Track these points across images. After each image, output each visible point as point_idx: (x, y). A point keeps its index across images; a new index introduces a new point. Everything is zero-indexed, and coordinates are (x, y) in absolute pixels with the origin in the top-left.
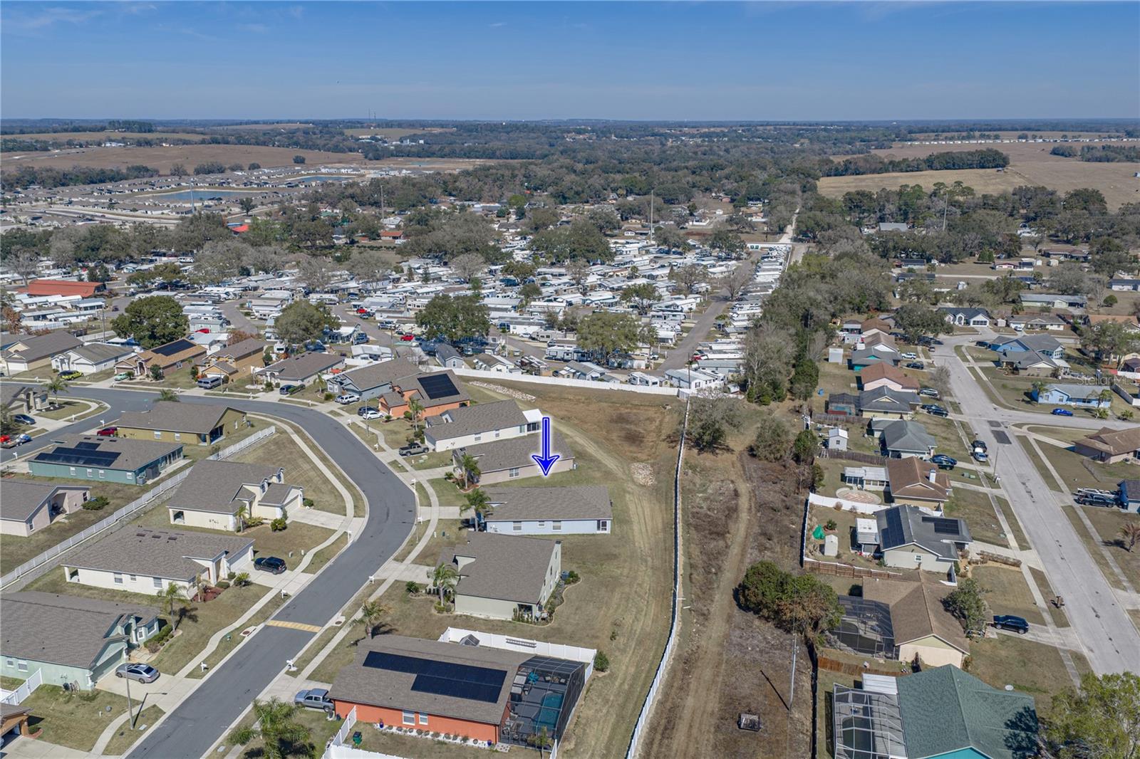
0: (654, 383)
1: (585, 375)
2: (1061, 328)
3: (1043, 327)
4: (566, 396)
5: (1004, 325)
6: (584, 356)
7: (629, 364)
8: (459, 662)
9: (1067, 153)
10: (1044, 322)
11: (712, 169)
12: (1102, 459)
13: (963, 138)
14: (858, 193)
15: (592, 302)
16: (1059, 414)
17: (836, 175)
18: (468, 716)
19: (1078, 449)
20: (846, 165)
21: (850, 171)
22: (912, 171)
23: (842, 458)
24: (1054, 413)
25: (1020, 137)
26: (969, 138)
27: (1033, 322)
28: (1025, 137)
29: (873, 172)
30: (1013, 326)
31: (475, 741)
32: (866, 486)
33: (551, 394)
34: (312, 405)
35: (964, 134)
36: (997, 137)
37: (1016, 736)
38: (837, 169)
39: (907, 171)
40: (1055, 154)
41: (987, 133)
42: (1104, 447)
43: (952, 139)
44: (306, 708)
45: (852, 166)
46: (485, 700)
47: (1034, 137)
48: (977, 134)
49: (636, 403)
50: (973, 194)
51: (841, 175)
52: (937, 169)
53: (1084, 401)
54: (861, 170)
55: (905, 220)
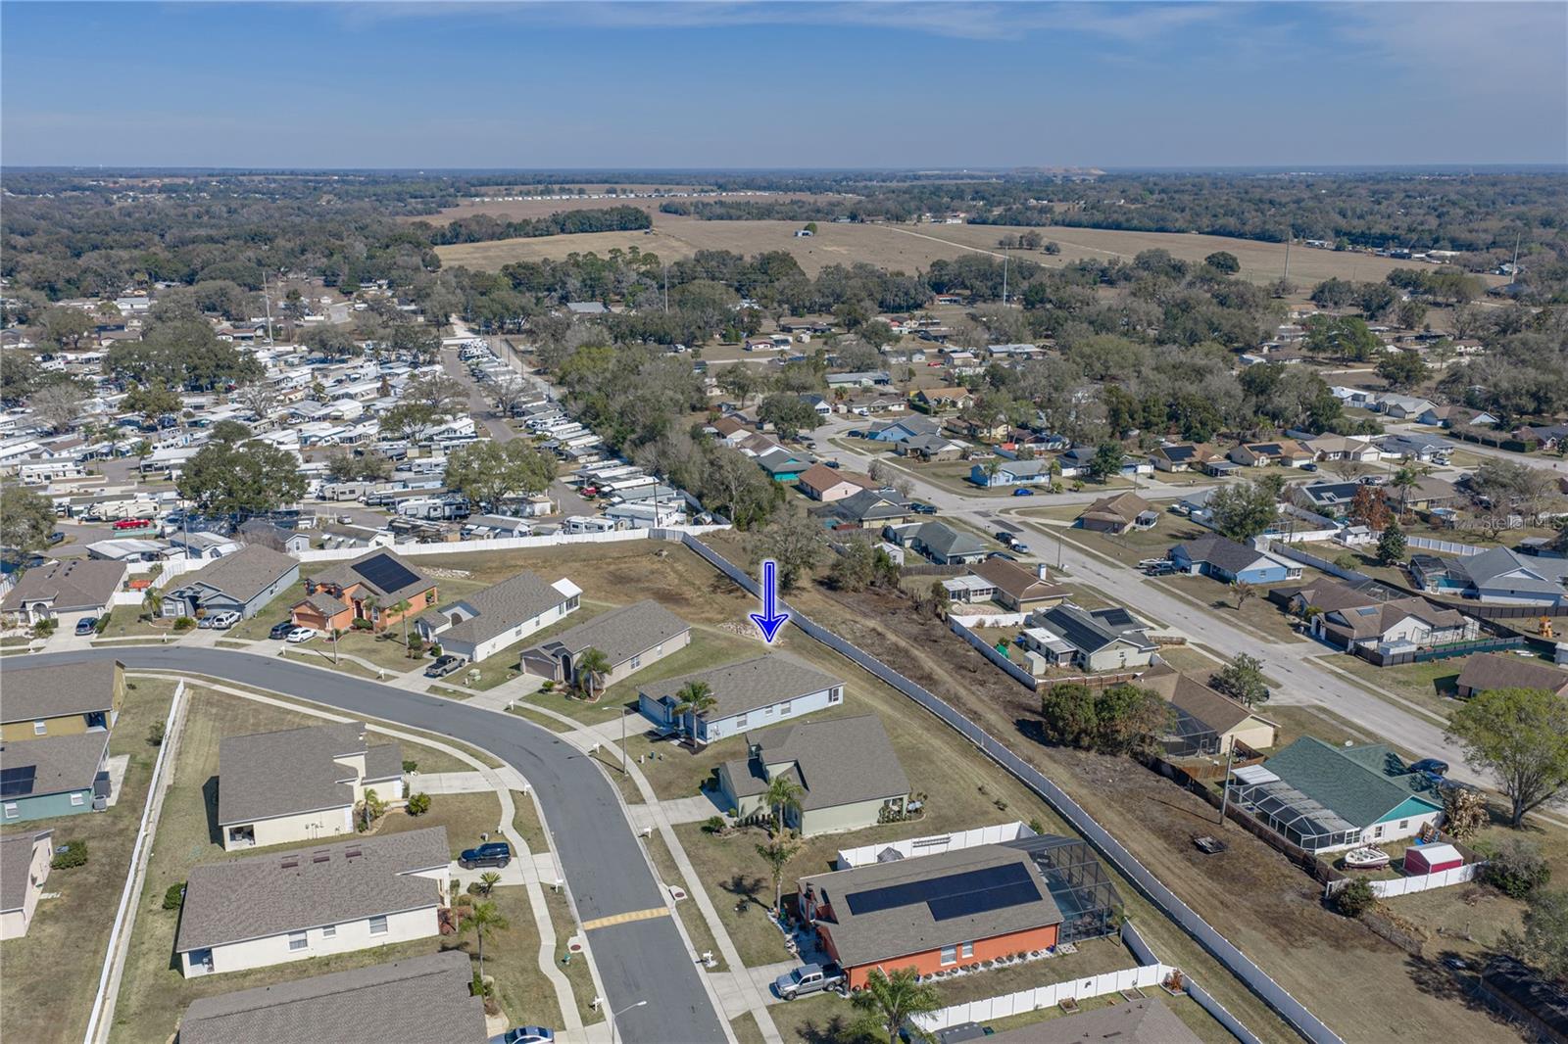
0: (610, 527)
1: (511, 531)
2: (902, 408)
3: (885, 408)
4: (513, 563)
5: (845, 411)
6: (460, 508)
7: (528, 510)
8: (960, 871)
9: (680, 211)
10: (885, 403)
11: (253, 239)
12: (1116, 531)
13: (542, 193)
14: (519, 266)
15: (321, 438)
16: (1021, 495)
17: (443, 244)
18: (1025, 925)
19: (1081, 523)
20: (455, 230)
21: (462, 238)
22: (541, 235)
23: (911, 574)
24: (1016, 494)
25: (609, 192)
26: (548, 192)
27: (875, 404)
28: (614, 191)
29: (492, 237)
30: (856, 411)
31: (1035, 953)
32: (973, 599)
33: (490, 564)
34: (170, 640)
35: (541, 187)
36: (581, 192)
37: (1414, 778)
38: (443, 235)
39: (535, 236)
40: (666, 211)
41: (567, 186)
42: (1115, 518)
43: (528, 193)
44: (799, 997)
45: (463, 230)
46: (1027, 901)
47: (624, 191)
48: (556, 187)
49: (615, 555)
50: (658, 263)
51: (450, 243)
52: (571, 233)
53: (1028, 478)
54: (476, 236)
55: (593, 298)
